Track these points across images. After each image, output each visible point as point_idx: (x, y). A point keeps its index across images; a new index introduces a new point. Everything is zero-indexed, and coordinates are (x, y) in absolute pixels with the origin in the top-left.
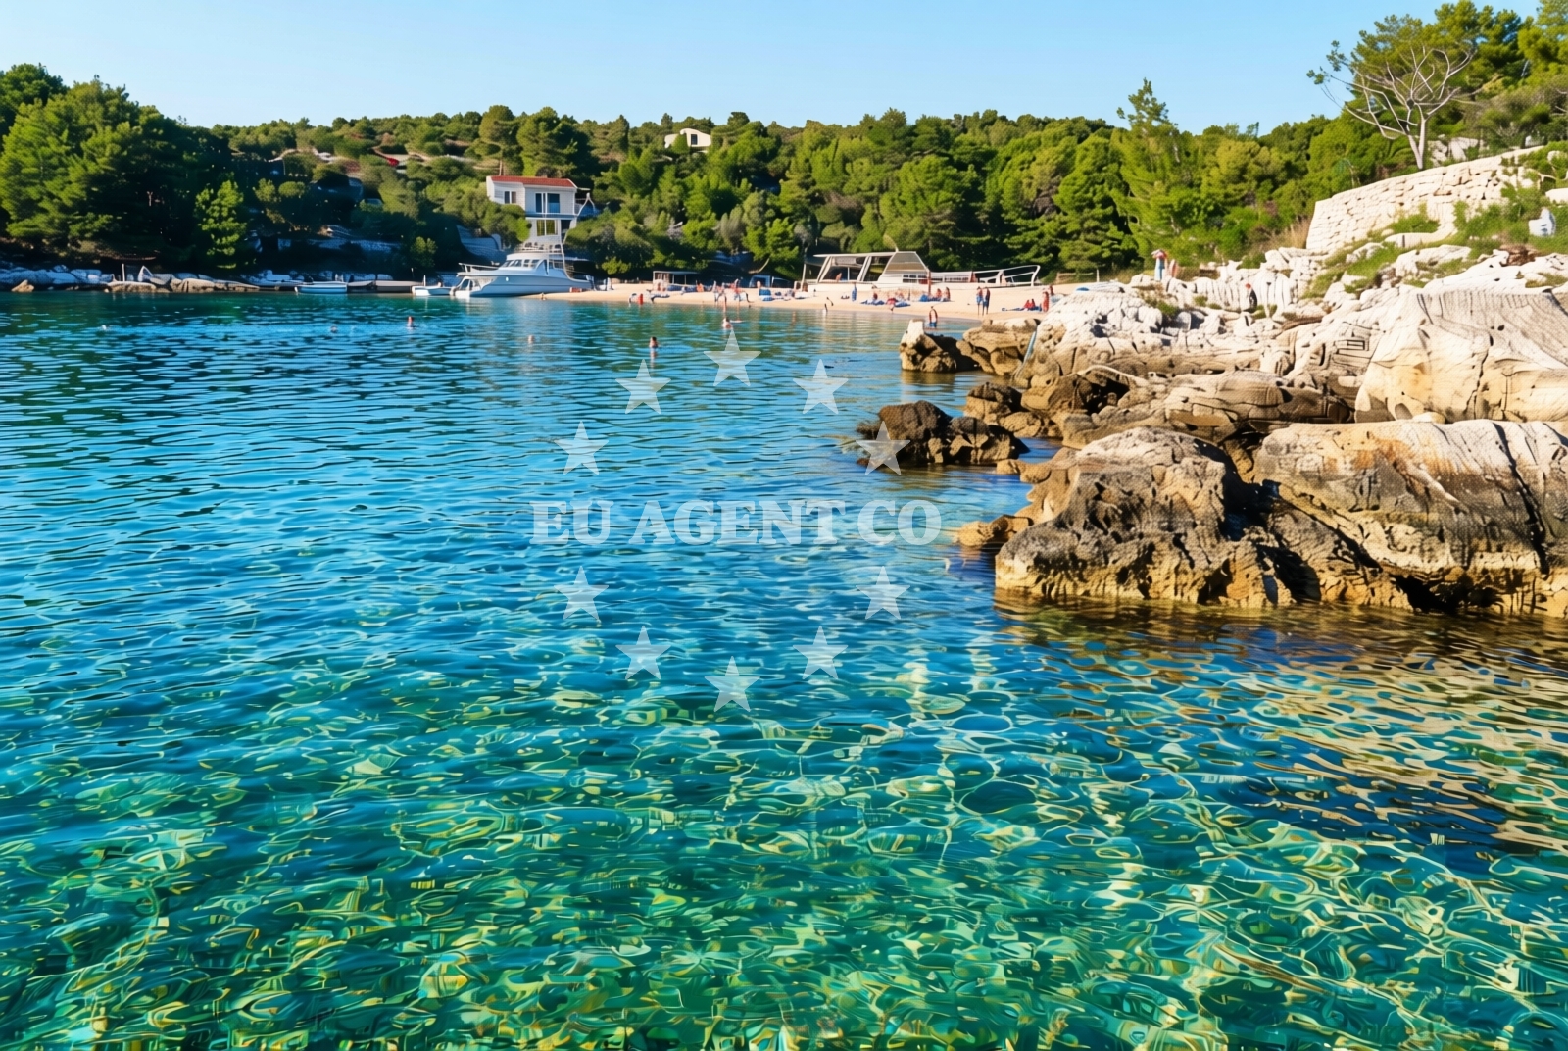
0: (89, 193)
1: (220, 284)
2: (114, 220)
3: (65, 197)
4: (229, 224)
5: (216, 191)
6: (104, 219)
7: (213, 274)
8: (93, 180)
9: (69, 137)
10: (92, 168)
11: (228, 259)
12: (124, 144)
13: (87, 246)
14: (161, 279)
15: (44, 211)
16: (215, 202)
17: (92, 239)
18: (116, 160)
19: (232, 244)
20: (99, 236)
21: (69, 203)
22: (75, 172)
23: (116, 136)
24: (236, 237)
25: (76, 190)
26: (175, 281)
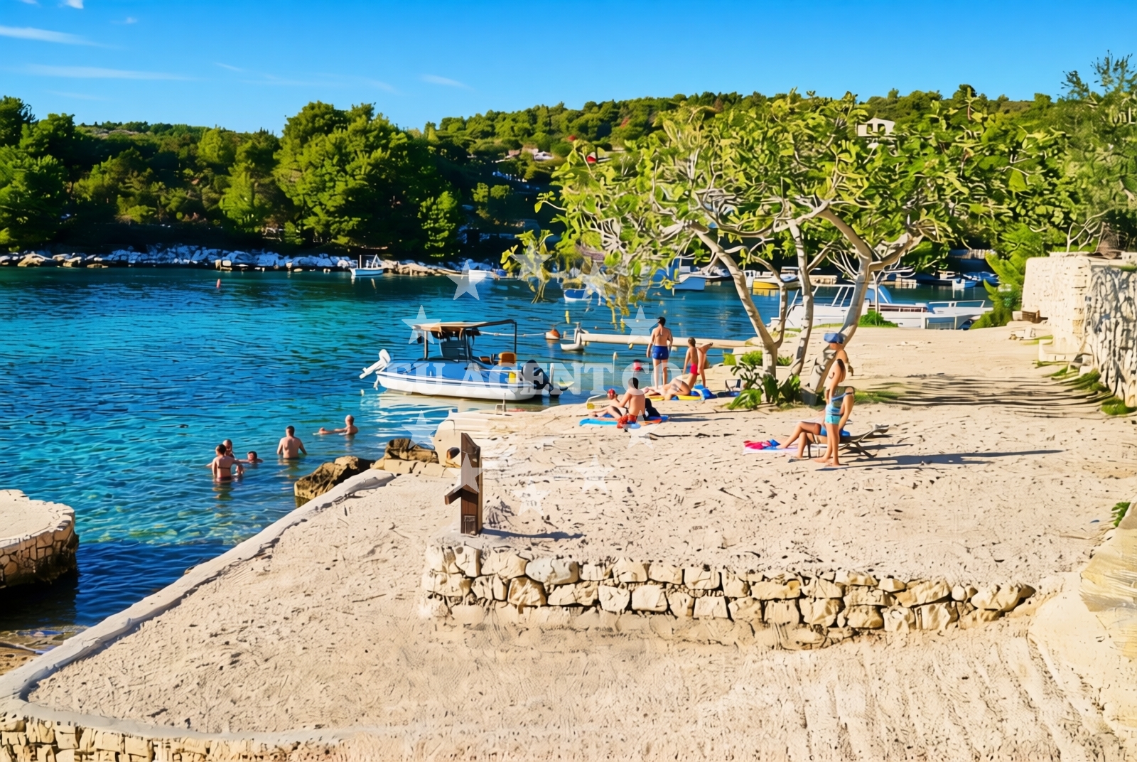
0: (347, 201)
1: (431, 269)
2: (362, 221)
3: (331, 205)
4: (443, 223)
5: (435, 200)
6: (355, 220)
7: (429, 261)
8: (349, 192)
9: (339, 160)
10: (352, 183)
11: (439, 250)
12: (375, 166)
13: (342, 240)
14: (389, 264)
15: (316, 215)
16: (434, 207)
17: (345, 236)
18: (369, 177)
19: (442, 240)
20: (350, 233)
21: (332, 209)
22: (340, 187)
23: (372, 161)
24: (446, 234)
25: (339, 200)
26: (401, 267)
